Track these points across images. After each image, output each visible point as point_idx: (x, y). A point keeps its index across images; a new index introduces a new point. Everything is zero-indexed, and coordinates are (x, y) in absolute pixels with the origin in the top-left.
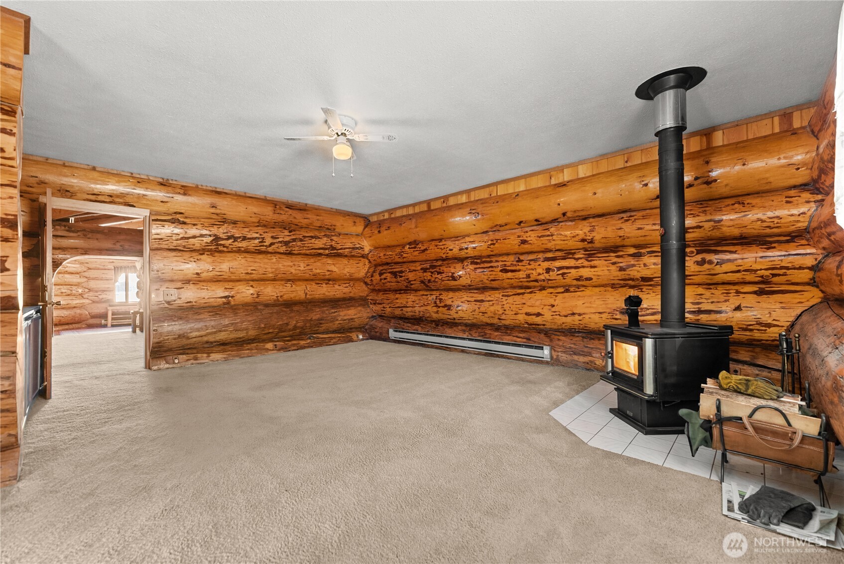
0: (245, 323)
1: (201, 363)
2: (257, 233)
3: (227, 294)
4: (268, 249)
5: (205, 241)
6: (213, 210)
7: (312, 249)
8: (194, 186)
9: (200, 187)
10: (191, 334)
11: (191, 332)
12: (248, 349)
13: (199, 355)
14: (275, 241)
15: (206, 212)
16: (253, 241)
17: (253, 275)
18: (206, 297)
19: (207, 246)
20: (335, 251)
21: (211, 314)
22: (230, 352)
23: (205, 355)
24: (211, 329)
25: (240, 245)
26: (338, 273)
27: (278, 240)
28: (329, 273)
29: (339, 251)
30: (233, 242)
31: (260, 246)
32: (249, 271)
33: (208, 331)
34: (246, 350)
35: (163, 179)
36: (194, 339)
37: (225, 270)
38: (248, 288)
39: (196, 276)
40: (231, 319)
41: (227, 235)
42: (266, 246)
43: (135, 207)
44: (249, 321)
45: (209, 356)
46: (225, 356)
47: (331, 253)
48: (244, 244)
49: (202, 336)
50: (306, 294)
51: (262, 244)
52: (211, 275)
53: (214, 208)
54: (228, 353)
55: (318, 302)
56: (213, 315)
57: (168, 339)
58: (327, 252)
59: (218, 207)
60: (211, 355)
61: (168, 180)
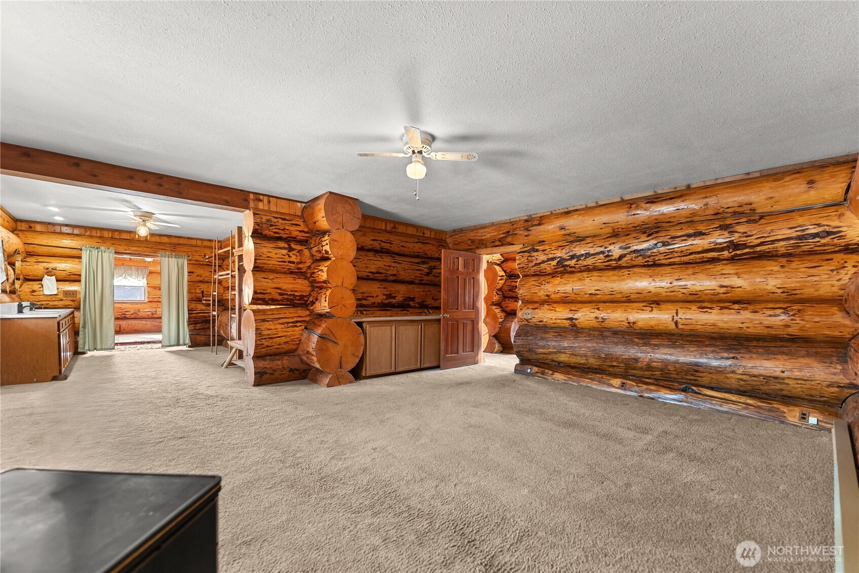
0: (584, 349)
1: (545, 378)
2: (601, 246)
3: (570, 316)
4: (620, 263)
5: (552, 264)
6: (563, 232)
7: (691, 254)
8: (548, 213)
9: (553, 212)
10: (538, 350)
11: (537, 348)
12: (590, 379)
13: (547, 371)
14: (625, 252)
15: (559, 235)
16: (598, 257)
17: (599, 296)
18: (554, 318)
19: (556, 268)
20: (747, 250)
21: (555, 334)
22: (571, 376)
23: (551, 372)
24: (552, 349)
25: (585, 263)
26: (748, 289)
27: (629, 250)
28: (723, 290)
29: (758, 249)
30: (577, 261)
31: (608, 261)
32: (593, 292)
33: (550, 350)
34: (588, 379)
35: (528, 216)
36: (541, 356)
37: (568, 291)
38: (593, 310)
39: (547, 298)
40: (570, 342)
41: (569, 254)
42: (615, 260)
43: (514, 244)
44: (588, 348)
45: (553, 374)
46: (566, 378)
47: (737, 255)
48: (590, 261)
49: (546, 354)
50: (676, 323)
51: (609, 258)
52: (558, 296)
53: (563, 230)
54: (570, 376)
55: (705, 337)
56: (556, 336)
57: (523, 351)
58: (726, 254)
59: (566, 228)
60: (555, 373)
61: (531, 216)
